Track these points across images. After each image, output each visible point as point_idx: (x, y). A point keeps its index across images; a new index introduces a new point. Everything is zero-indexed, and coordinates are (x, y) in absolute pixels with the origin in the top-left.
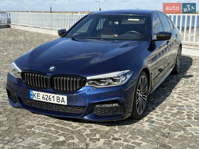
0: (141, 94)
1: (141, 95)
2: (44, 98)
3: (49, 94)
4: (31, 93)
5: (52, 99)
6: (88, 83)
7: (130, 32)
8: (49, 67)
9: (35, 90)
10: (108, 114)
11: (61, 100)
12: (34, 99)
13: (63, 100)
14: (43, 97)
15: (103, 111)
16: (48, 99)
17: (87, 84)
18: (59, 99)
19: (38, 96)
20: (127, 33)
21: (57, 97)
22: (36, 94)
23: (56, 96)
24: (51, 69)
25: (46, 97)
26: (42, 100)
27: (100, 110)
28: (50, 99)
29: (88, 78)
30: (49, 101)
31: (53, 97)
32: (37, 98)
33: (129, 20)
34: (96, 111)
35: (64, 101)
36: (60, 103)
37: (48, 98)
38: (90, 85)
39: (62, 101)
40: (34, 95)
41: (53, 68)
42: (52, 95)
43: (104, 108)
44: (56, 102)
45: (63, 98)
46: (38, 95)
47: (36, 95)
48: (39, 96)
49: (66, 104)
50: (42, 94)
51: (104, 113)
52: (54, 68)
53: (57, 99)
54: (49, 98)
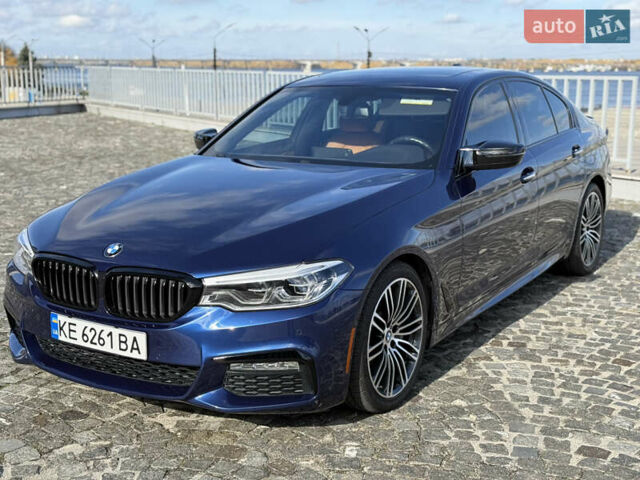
0: (396, 337)
1: (397, 341)
2: (85, 338)
3: (98, 327)
4: (54, 320)
5: (108, 340)
6: (208, 297)
7: (401, 139)
8: (107, 247)
9: (62, 312)
10: (268, 392)
11: (130, 343)
12: (62, 338)
13: (135, 346)
14: (84, 335)
15: (251, 383)
16: (96, 340)
17: (205, 300)
18: (125, 342)
19: (70, 330)
20: (392, 142)
21: (120, 335)
22: (67, 324)
23: (116, 331)
24: (109, 251)
25: (90, 336)
26: (80, 342)
27: (243, 380)
28: (101, 342)
29: (208, 282)
30: (98, 347)
31: (110, 334)
32: (67, 335)
33: (403, 101)
34: (233, 383)
35: (138, 349)
36: (127, 354)
37: (97, 337)
38: (217, 301)
39: (133, 348)
40: (61, 329)
41: (117, 248)
42: (108, 329)
43: (256, 374)
44: (116, 351)
45: (135, 339)
46: (72, 327)
47: (66, 328)
48: (74, 331)
49: (143, 356)
50: (81, 324)
51: (255, 390)
52: (120, 249)
53: (121, 342)
54: (100, 338)
